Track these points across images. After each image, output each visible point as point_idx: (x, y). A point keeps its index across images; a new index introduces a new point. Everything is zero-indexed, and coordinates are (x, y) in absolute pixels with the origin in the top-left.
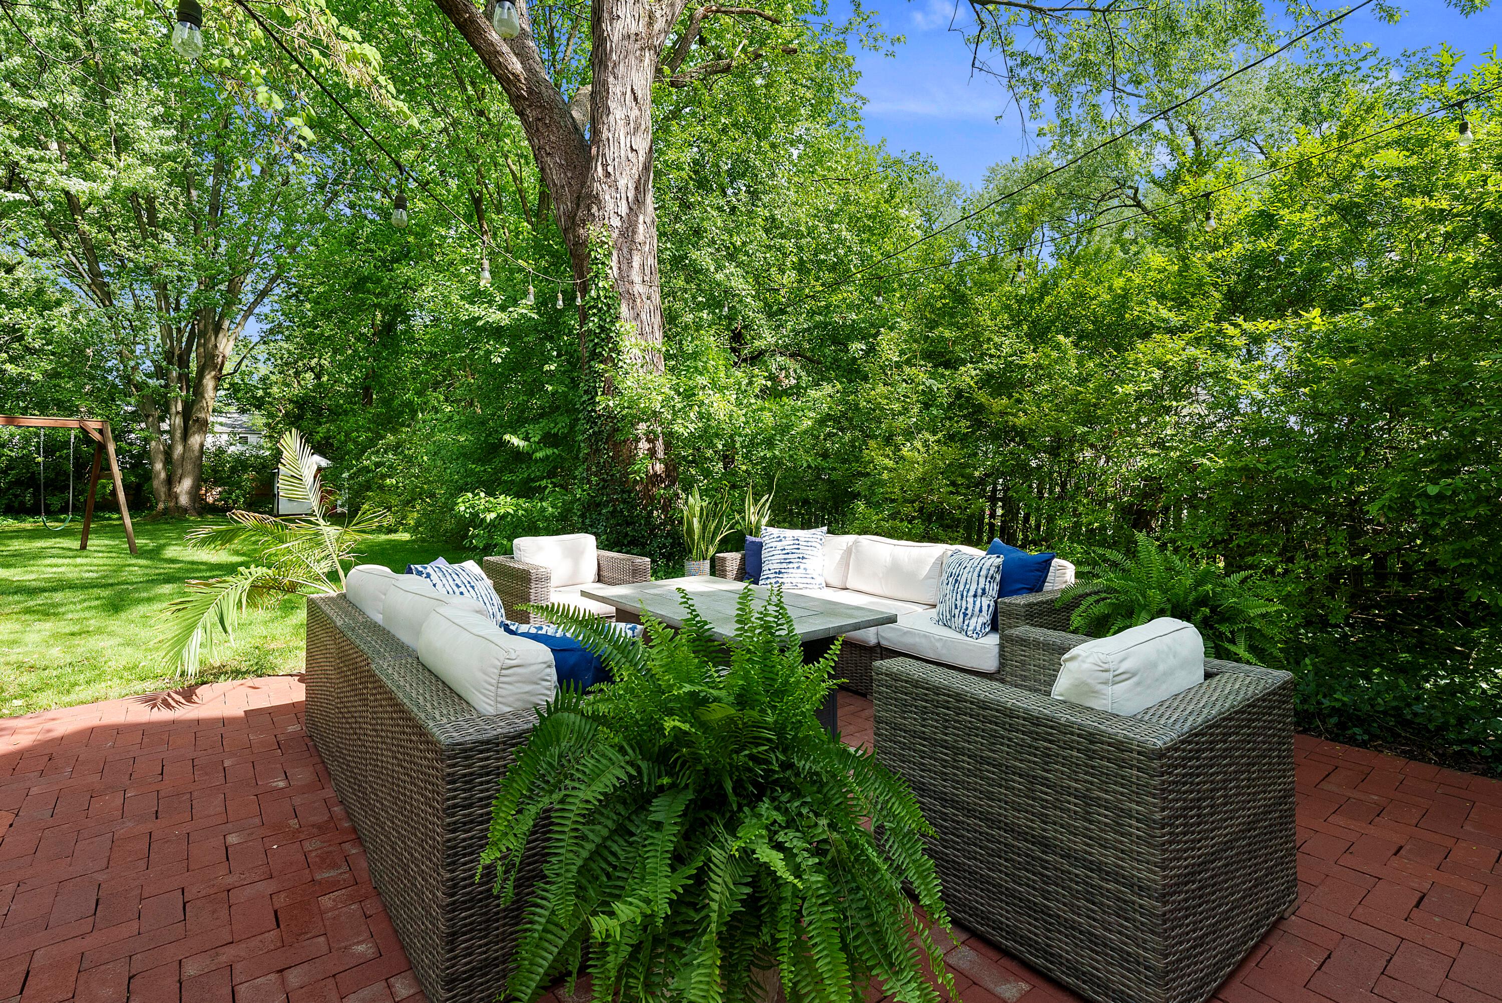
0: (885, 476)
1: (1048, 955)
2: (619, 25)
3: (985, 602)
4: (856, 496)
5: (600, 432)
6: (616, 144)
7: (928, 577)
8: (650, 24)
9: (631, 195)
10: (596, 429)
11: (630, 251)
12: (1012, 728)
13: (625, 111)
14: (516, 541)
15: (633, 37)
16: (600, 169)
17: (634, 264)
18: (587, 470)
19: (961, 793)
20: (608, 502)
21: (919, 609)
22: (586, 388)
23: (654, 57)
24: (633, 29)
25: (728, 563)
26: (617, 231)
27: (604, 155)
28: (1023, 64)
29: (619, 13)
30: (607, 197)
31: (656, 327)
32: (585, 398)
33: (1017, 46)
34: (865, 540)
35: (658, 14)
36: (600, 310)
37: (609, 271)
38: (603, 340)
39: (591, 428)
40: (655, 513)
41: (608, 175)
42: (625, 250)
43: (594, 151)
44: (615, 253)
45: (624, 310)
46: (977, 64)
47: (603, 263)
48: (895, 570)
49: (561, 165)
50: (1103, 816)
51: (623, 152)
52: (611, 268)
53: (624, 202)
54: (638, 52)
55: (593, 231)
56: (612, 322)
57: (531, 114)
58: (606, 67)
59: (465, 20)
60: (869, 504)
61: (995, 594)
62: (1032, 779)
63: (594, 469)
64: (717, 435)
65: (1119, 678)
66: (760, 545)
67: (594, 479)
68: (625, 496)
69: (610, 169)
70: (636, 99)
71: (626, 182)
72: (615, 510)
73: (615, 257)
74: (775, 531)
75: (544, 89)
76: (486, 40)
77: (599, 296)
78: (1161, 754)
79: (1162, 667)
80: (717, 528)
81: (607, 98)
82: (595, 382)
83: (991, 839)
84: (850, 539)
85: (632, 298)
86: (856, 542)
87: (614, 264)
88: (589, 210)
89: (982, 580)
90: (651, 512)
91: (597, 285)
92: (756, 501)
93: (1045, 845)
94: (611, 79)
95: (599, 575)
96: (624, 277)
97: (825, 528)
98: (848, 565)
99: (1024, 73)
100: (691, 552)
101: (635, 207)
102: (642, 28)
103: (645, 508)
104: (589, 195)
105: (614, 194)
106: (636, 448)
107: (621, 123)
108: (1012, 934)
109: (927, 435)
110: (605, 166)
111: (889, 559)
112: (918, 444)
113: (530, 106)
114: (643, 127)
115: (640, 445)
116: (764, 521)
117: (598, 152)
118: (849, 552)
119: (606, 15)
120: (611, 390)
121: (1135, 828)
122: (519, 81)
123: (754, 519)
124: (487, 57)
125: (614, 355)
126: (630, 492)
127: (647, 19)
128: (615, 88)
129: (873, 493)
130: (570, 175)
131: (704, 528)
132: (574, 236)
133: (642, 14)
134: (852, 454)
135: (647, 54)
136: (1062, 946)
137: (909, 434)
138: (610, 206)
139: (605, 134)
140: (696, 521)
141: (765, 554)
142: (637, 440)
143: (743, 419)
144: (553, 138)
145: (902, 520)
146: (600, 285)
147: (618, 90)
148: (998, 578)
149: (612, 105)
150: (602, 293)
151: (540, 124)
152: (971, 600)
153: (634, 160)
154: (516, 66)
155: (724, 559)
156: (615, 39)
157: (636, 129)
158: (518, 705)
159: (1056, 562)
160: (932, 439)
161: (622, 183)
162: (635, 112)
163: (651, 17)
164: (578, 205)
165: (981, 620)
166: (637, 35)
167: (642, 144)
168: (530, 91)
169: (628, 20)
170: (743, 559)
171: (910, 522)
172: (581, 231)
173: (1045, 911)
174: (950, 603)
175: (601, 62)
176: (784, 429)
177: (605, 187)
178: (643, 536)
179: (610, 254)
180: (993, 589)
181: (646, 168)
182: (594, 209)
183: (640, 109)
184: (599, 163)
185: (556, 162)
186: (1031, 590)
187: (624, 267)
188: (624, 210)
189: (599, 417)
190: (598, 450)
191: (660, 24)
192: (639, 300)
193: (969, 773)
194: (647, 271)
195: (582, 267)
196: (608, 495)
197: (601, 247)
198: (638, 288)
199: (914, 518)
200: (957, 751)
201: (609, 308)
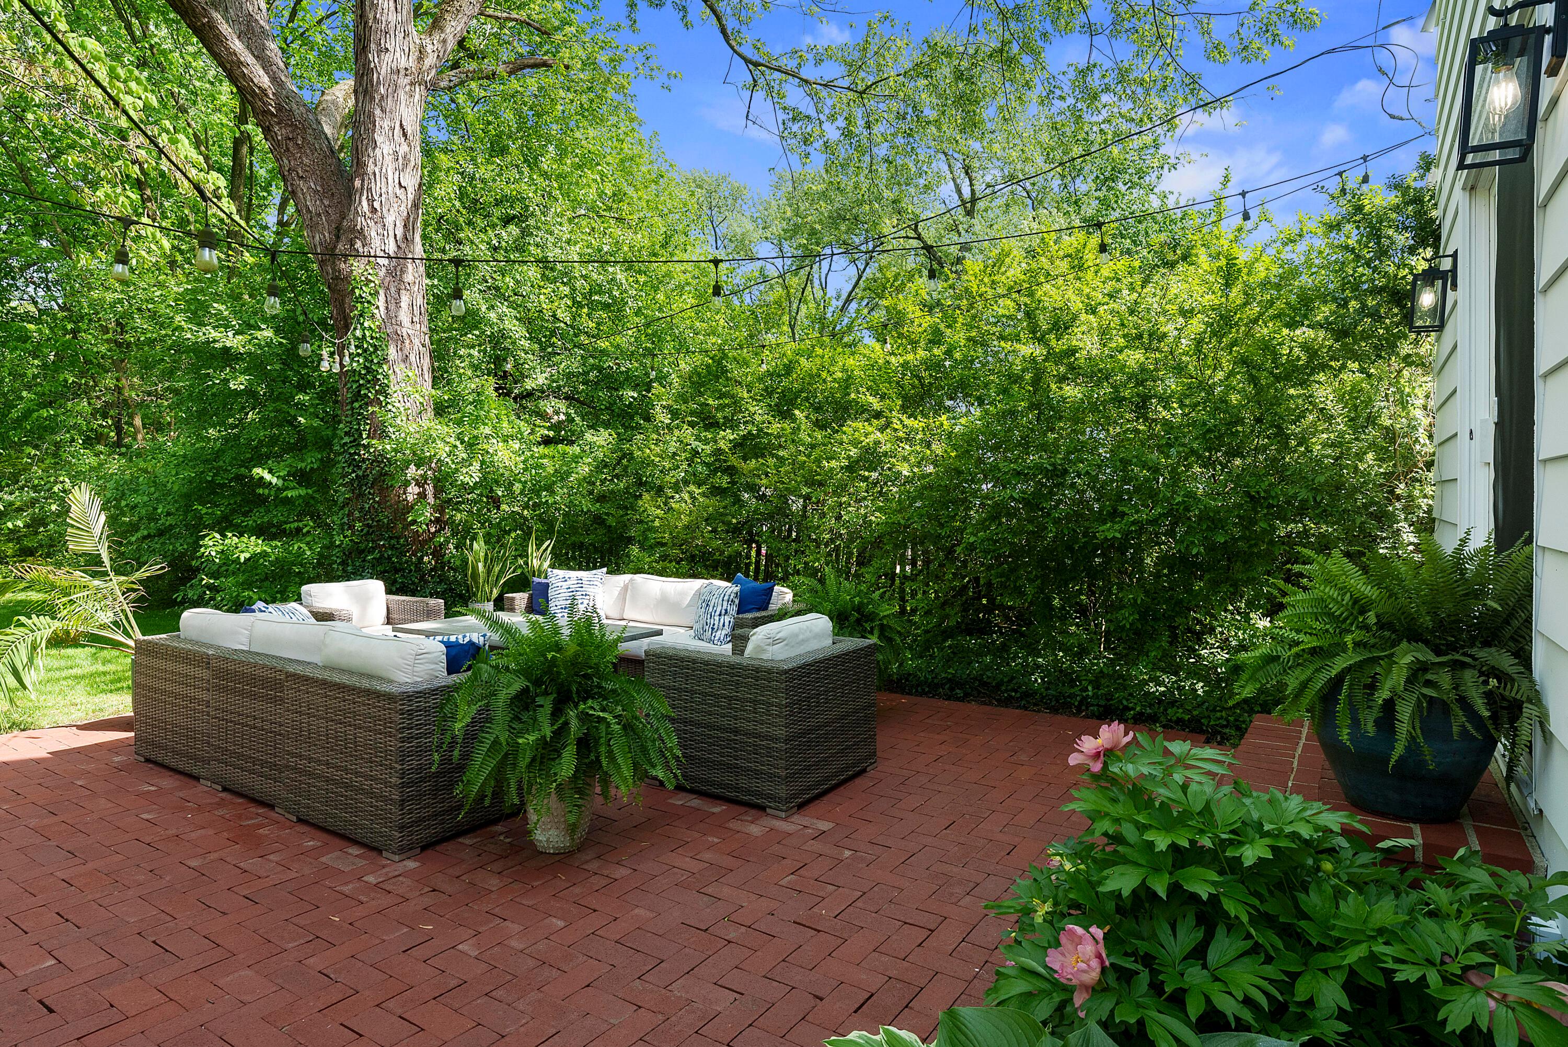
0: (657, 523)
1: (737, 789)
2: (387, 58)
3: (727, 619)
4: (630, 540)
5: (365, 476)
6: (384, 180)
7: (689, 605)
8: (420, 59)
9: (400, 232)
10: (360, 473)
11: (398, 291)
12: (722, 673)
13: (393, 146)
14: (305, 588)
15: (402, 72)
16: (365, 203)
17: (402, 304)
18: (348, 515)
19: (696, 717)
20: (374, 548)
21: (682, 630)
22: (347, 429)
23: (424, 93)
24: (403, 63)
25: (517, 602)
26: (384, 269)
27: (369, 190)
28: (794, 119)
29: (388, 46)
30: (373, 232)
31: (425, 369)
32: (347, 439)
33: (790, 101)
34: (639, 578)
35: (429, 48)
36: (365, 351)
37: (376, 311)
38: (369, 382)
39: (354, 472)
40: (426, 559)
41: (374, 210)
42: (393, 290)
43: (357, 183)
44: (382, 292)
45: (392, 352)
46: (750, 117)
47: (369, 302)
48: (664, 601)
49: (316, 192)
50: (761, 708)
51: (390, 188)
52: (378, 308)
53: (392, 239)
54: (408, 87)
55: (358, 267)
56: (379, 364)
57: (280, 132)
58: (372, 99)
59: (204, 24)
60: (642, 548)
61: (734, 613)
62: (730, 698)
63: (357, 514)
64: (497, 482)
65: (775, 642)
66: (547, 586)
67: (358, 525)
68: (393, 542)
69: (377, 205)
70: (405, 135)
71: (394, 218)
72: (382, 556)
73: (382, 297)
74: (560, 573)
75: (295, 107)
76: (227, 49)
77: (364, 336)
78: (786, 672)
79: (801, 637)
80: (501, 572)
81: (374, 131)
82: (359, 424)
83: (710, 736)
84: (626, 578)
85: (399, 339)
86: (631, 580)
87: (381, 303)
88: (352, 245)
89: (725, 603)
90: (422, 557)
91: (362, 324)
92: (538, 547)
93: (736, 732)
94: (378, 112)
95: (388, 618)
96: (391, 317)
97: (605, 570)
98: (625, 599)
99: (795, 128)
100: (475, 595)
101: (403, 246)
102: (412, 63)
103: (414, 554)
104: (353, 229)
105: (380, 231)
106: (405, 493)
107: (389, 159)
108: (720, 785)
109: (692, 488)
110: (371, 201)
111: (658, 593)
112: (686, 496)
113: (279, 123)
114: (413, 164)
115: (410, 489)
116: (546, 564)
117: (362, 185)
118: (625, 588)
119: (373, 46)
120: (380, 432)
121: (774, 710)
122: (266, 95)
123: (536, 563)
124: (228, 66)
125: (382, 398)
126: (398, 538)
127: (417, 53)
128: (383, 123)
129: (646, 539)
130: (326, 202)
131: (489, 572)
132: (333, 269)
133: (412, 49)
134: (627, 502)
135: (417, 89)
136: (743, 782)
137: (676, 488)
138: (376, 243)
139: (371, 168)
140: (481, 565)
141: (551, 593)
142: (406, 484)
143: (522, 466)
144: (306, 161)
145: (670, 561)
146: (366, 324)
147: (386, 124)
148: (737, 601)
149: (379, 139)
150: (367, 333)
151: (291, 144)
152: (717, 618)
153: (403, 197)
154: (263, 79)
155: (513, 599)
156: (383, 72)
157: (405, 166)
158: (426, 677)
159: (776, 588)
160: (697, 491)
161: (390, 219)
162: (404, 148)
163: (422, 51)
164: (338, 237)
165: (724, 632)
166: (406, 69)
167: (411, 181)
168: (279, 108)
169: (398, 55)
170: (531, 598)
171: (678, 563)
172: (343, 266)
173: (736, 766)
174: (703, 622)
175: (366, 92)
176: (563, 476)
177: (371, 224)
178: (413, 583)
179: (377, 293)
180: (733, 610)
181: (416, 206)
182: (358, 244)
183: (409, 145)
184: (364, 198)
185: (309, 188)
186: (759, 609)
187: (392, 307)
188: (391, 248)
189: (364, 461)
190: (361, 495)
191: (430, 60)
192: (407, 342)
193: (701, 703)
194: (417, 312)
195: (342, 303)
196: (373, 541)
197: (366, 285)
198: (407, 328)
199: (682, 560)
200: (693, 692)
201: (375, 352)
